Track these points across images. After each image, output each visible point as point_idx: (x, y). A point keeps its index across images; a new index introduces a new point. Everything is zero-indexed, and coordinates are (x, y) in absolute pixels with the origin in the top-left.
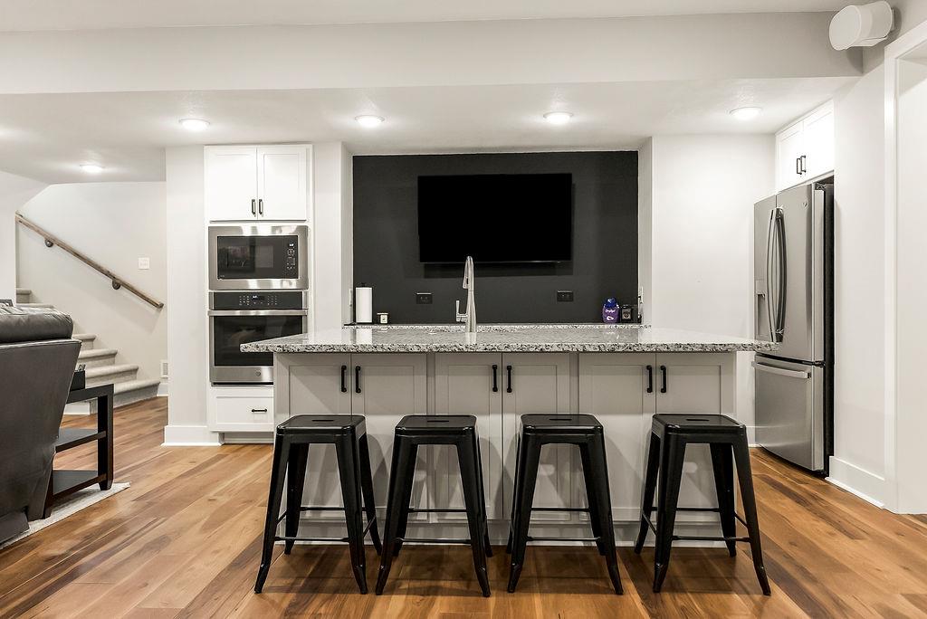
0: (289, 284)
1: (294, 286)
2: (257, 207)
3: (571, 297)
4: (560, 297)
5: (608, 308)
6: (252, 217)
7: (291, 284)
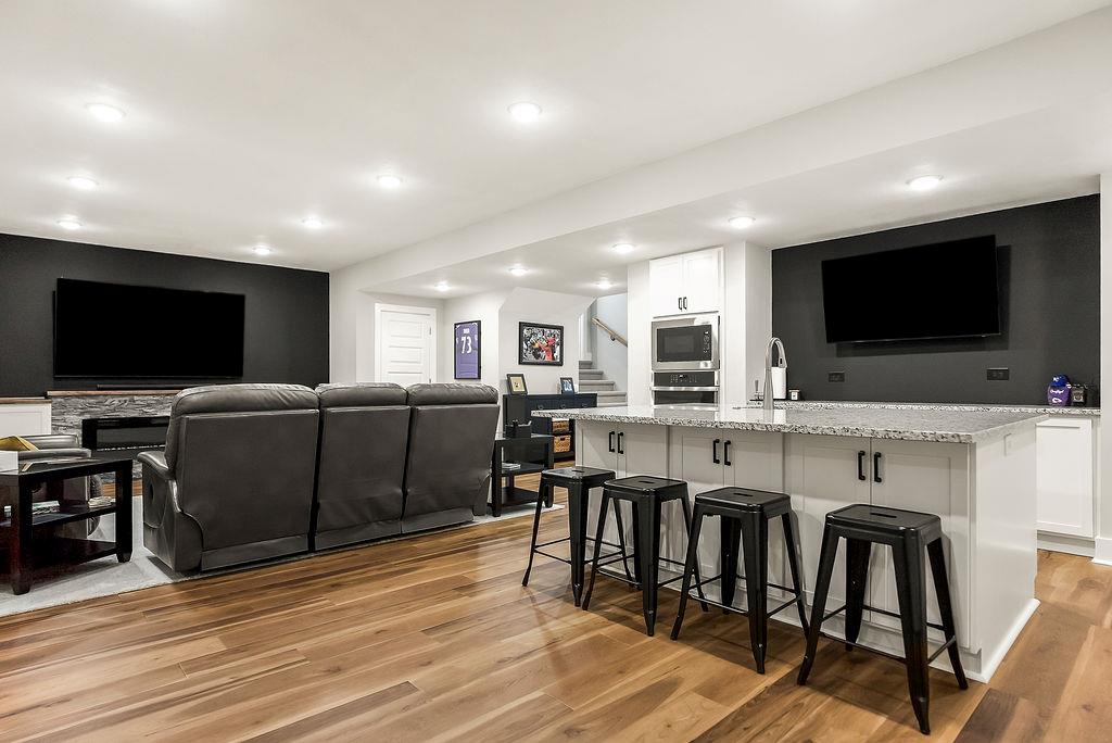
0: (704, 366)
1: (709, 367)
2: (682, 302)
3: (1005, 375)
4: (991, 375)
5: (1054, 388)
6: (679, 312)
7: (706, 365)
